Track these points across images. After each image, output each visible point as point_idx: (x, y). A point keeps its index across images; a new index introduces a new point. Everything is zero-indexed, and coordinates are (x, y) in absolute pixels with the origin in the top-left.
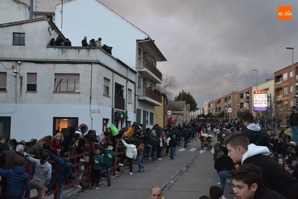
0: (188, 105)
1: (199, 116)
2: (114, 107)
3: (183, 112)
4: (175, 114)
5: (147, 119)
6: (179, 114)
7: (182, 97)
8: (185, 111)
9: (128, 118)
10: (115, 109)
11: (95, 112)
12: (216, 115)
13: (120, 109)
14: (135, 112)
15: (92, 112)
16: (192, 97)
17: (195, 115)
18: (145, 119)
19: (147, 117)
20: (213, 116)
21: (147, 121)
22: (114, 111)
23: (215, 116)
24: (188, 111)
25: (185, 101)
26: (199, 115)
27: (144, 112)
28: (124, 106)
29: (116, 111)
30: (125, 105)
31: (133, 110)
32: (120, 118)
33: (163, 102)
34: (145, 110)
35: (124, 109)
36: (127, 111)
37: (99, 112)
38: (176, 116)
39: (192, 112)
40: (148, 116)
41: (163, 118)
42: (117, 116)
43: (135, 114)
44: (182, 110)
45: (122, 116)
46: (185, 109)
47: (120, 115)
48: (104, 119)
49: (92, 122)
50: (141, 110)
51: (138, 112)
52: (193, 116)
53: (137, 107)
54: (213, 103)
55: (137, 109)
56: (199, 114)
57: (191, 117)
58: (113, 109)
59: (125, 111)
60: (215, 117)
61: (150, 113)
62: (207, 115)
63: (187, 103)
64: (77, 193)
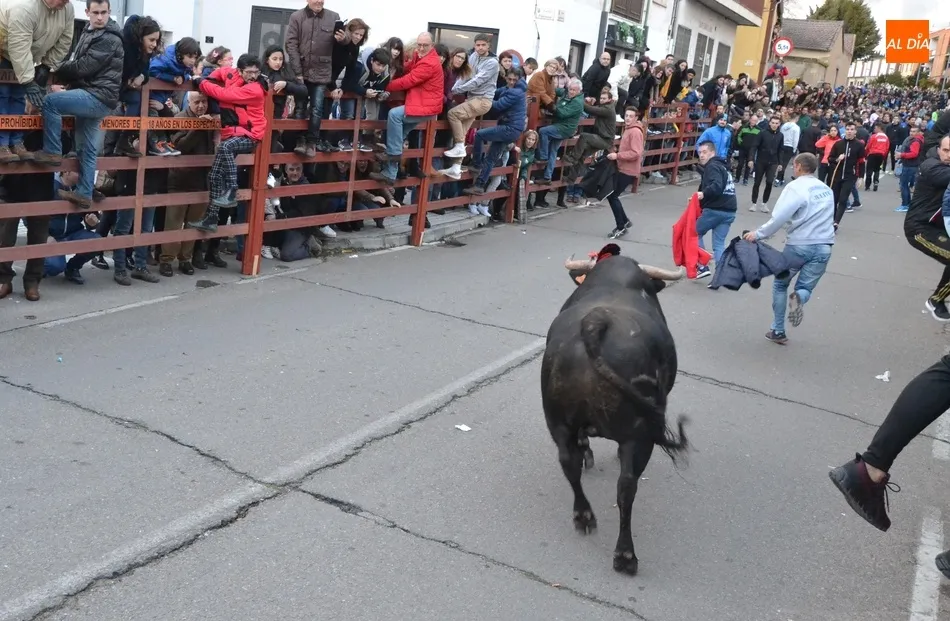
0: (852, 38)
1: (882, 79)
2: (608, 9)
3: (828, 55)
4: (802, 60)
5: (706, 62)
6: (816, 61)
7: (834, 11)
8: (836, 56)
9: (648, 49)
10: (610, 16)
11: (549, 18)
12: (942, 80)
13: (626, 17)
14: (672, 37)
15: (543, 18)
16: (868, 14)
17: (866, 74)
18: (702, 62)
19: (707, 56)
20: (931, 83)
21: (707, 68)
22: (609, 23)
23: (938, 81)
24: (845, 57)
25: (842, 23)
26: (882, 76)
27: (701, 37)
28: (640, 12)
29: (613, 23)
30: (645, 8)
31: (667, 26)
32: (623, 45)
33: (766, 15)
34: (704, 33)
35: (638, 21)
36: (646, 28)
37: (560, 19)
38: (802, 66)
39: (859, 63)
40: (710, 52)
41: (759, 65)
42: (614, 36)
43: (673, 42)
44: (827, 51)
45: (630, 40)
46: (837, 46)
47: (623, 34)
48: (574, 43)
49: (538, 47)
50: (693, 33)
51: (681, 35)
52: (861, 77)
53: (681, 21)
54: (940, 38)
55: (680, 26)
56: (883, 72)
57: (853, 80)
58: (604, 15)
59: (640, 27)
60: (939, 87)
61: (721, 45)
62: (910, 78)
63: (846, 31)
64: (475, 229)
